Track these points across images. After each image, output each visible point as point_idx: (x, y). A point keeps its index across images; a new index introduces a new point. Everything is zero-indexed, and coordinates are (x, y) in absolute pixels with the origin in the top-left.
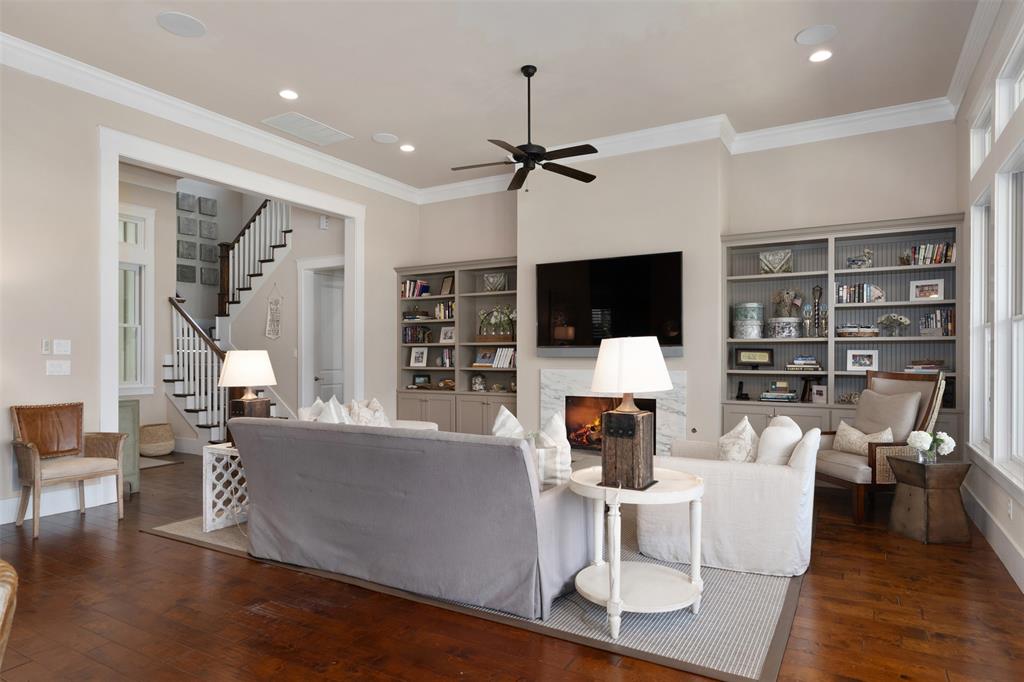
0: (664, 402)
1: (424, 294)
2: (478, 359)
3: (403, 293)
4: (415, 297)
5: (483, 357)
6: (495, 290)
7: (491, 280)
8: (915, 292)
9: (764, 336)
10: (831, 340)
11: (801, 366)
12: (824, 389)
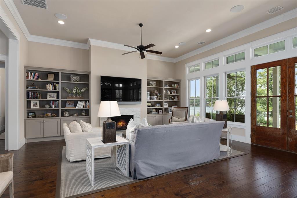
0: (135, 115)
1: (39, 79)
2: (67, 105)
3: (27, 77)
4: (34, 80)
5: (69, 104)
6: (76, 81)
7: (74, 78)
8: (172, 92)
9: (150, 100)
10: (164, 101)
11: (158, 106)
12: (162, 111)
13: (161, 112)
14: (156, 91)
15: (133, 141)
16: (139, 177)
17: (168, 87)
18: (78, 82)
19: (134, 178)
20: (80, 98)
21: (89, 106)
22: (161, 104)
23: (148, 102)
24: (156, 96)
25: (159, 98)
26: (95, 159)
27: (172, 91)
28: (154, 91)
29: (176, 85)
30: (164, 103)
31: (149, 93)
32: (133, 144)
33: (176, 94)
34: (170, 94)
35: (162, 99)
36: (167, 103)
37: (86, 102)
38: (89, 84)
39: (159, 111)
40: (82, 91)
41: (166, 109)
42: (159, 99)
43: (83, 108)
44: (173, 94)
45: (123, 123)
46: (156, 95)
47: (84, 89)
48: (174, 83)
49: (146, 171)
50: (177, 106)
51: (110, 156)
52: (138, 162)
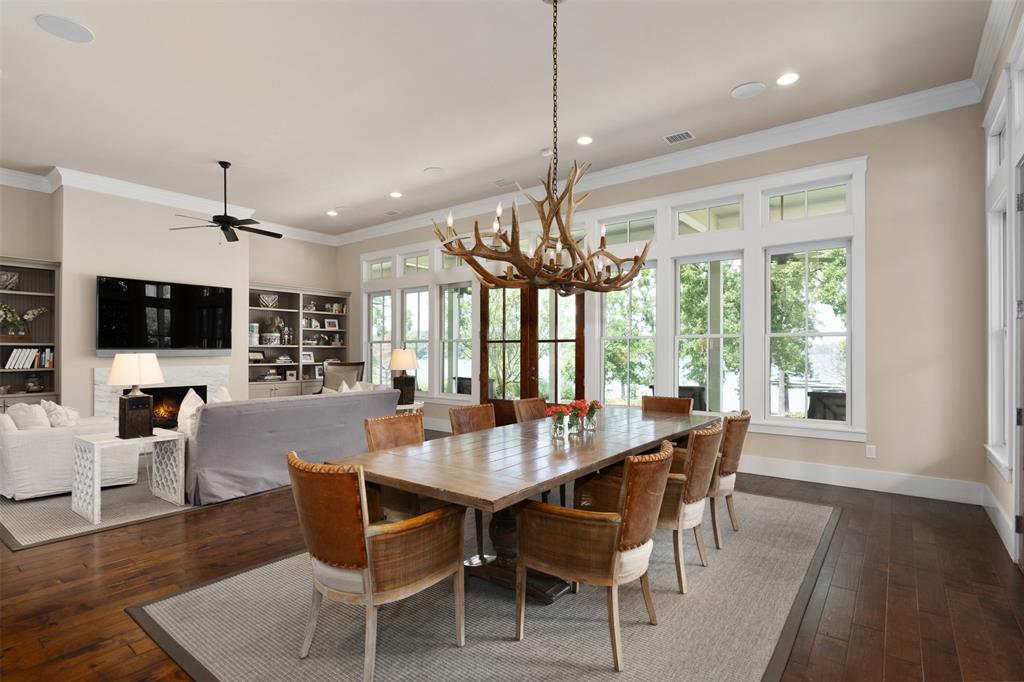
0: (212, 387)
6: (4, 289)
8: (326, 325)
9: (260, 343)
10: (301, 346)
11: (283, 361)
12: (294, 372)
13: (292, 375)
14: (278, 320)
15: (193, 434)
16: (205, 500)
17: (313, 311)
18: (11, 289)
19: (195, 504)
20: (21, 339)
21: (55, 362)
22: (293, 354)
23: (252, 350)
24: (278, 335)
25: (289, 340)
26: (103, 489)
27: (326, 321)
28: (272, 320)
29: (336, 307)
30: (301, 353)
31: (256, 325)
32: (192, 438)
33: (337, 329)
34: (318, 329)
35: (295, 341)
36: (311, 353)
37: (42, 350)
38: (53, 298)
39: (288, 373)
40: (26, 317)
41: (308, 369)
42: (289, 343)
43: (32, 370)
44: (328, 329)
45: (171, 409)
46: (280, 331)
47: (36, 312)
48: (332, 300)
49: (222, 488)
50: (339, 359)
51: (134, 480)
52: (204, 471)
